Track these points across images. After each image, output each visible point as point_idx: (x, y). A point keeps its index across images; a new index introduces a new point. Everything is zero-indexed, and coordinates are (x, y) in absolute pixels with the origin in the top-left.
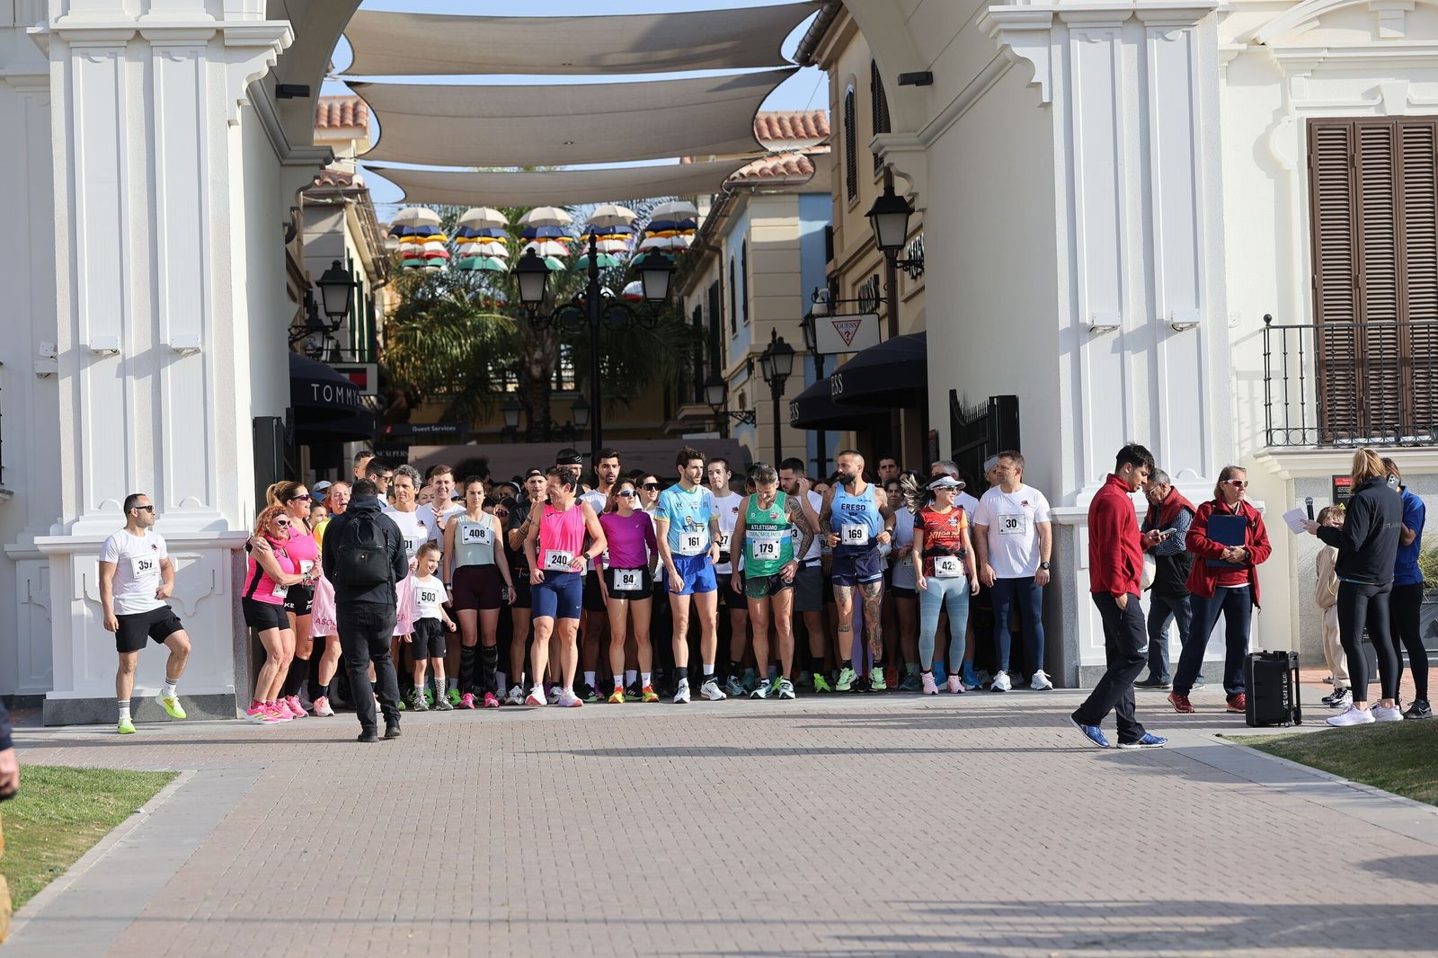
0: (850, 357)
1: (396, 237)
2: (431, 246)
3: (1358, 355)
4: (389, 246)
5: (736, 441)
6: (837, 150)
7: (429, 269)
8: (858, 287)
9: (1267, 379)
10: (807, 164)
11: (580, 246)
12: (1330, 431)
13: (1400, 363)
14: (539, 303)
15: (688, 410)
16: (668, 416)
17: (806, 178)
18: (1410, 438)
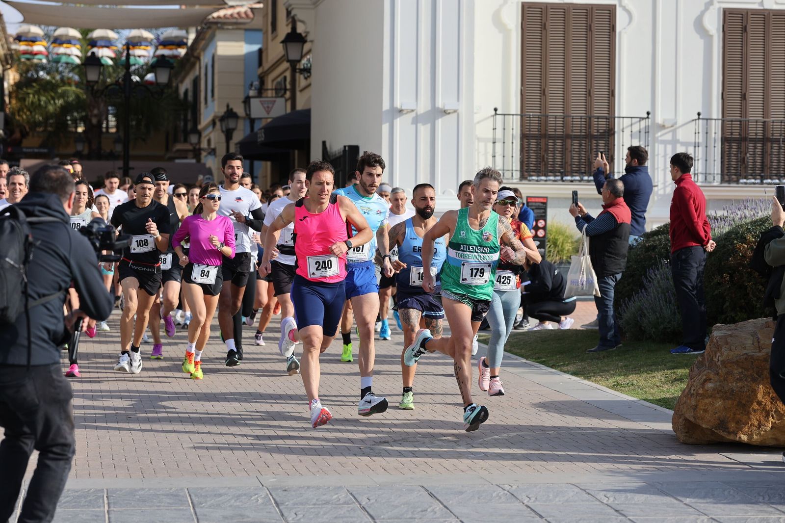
0: (269, 120)
1: (17, 41)
2: (38, 48)
3: (543, 132)
4: (14, 47)
5: (204, 165)
6: (266, 6)
7: (35, 61)
8: (275, 83)
9: (494, 143)
10: (250, 13)
11: (121, 53)
12: (526, 172)
13: (565, 137)
14: (97, 82)
15: (179, 146)
16: (167, 149)
17: (248, 21)
18: (569, 178)
